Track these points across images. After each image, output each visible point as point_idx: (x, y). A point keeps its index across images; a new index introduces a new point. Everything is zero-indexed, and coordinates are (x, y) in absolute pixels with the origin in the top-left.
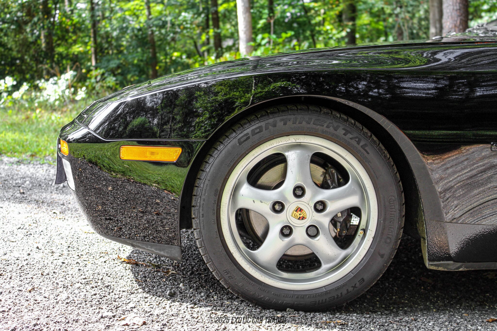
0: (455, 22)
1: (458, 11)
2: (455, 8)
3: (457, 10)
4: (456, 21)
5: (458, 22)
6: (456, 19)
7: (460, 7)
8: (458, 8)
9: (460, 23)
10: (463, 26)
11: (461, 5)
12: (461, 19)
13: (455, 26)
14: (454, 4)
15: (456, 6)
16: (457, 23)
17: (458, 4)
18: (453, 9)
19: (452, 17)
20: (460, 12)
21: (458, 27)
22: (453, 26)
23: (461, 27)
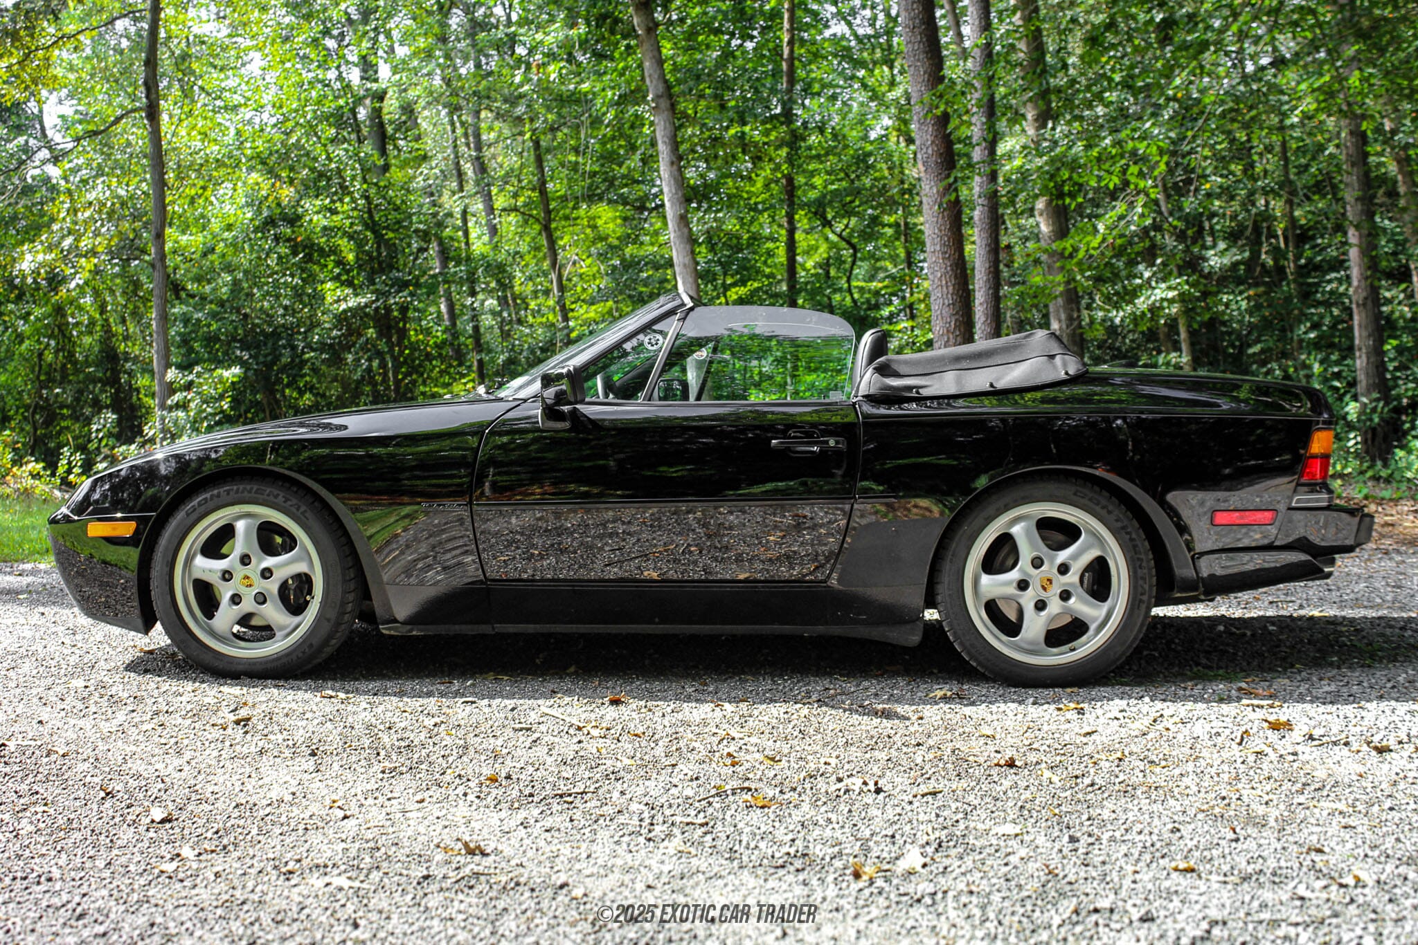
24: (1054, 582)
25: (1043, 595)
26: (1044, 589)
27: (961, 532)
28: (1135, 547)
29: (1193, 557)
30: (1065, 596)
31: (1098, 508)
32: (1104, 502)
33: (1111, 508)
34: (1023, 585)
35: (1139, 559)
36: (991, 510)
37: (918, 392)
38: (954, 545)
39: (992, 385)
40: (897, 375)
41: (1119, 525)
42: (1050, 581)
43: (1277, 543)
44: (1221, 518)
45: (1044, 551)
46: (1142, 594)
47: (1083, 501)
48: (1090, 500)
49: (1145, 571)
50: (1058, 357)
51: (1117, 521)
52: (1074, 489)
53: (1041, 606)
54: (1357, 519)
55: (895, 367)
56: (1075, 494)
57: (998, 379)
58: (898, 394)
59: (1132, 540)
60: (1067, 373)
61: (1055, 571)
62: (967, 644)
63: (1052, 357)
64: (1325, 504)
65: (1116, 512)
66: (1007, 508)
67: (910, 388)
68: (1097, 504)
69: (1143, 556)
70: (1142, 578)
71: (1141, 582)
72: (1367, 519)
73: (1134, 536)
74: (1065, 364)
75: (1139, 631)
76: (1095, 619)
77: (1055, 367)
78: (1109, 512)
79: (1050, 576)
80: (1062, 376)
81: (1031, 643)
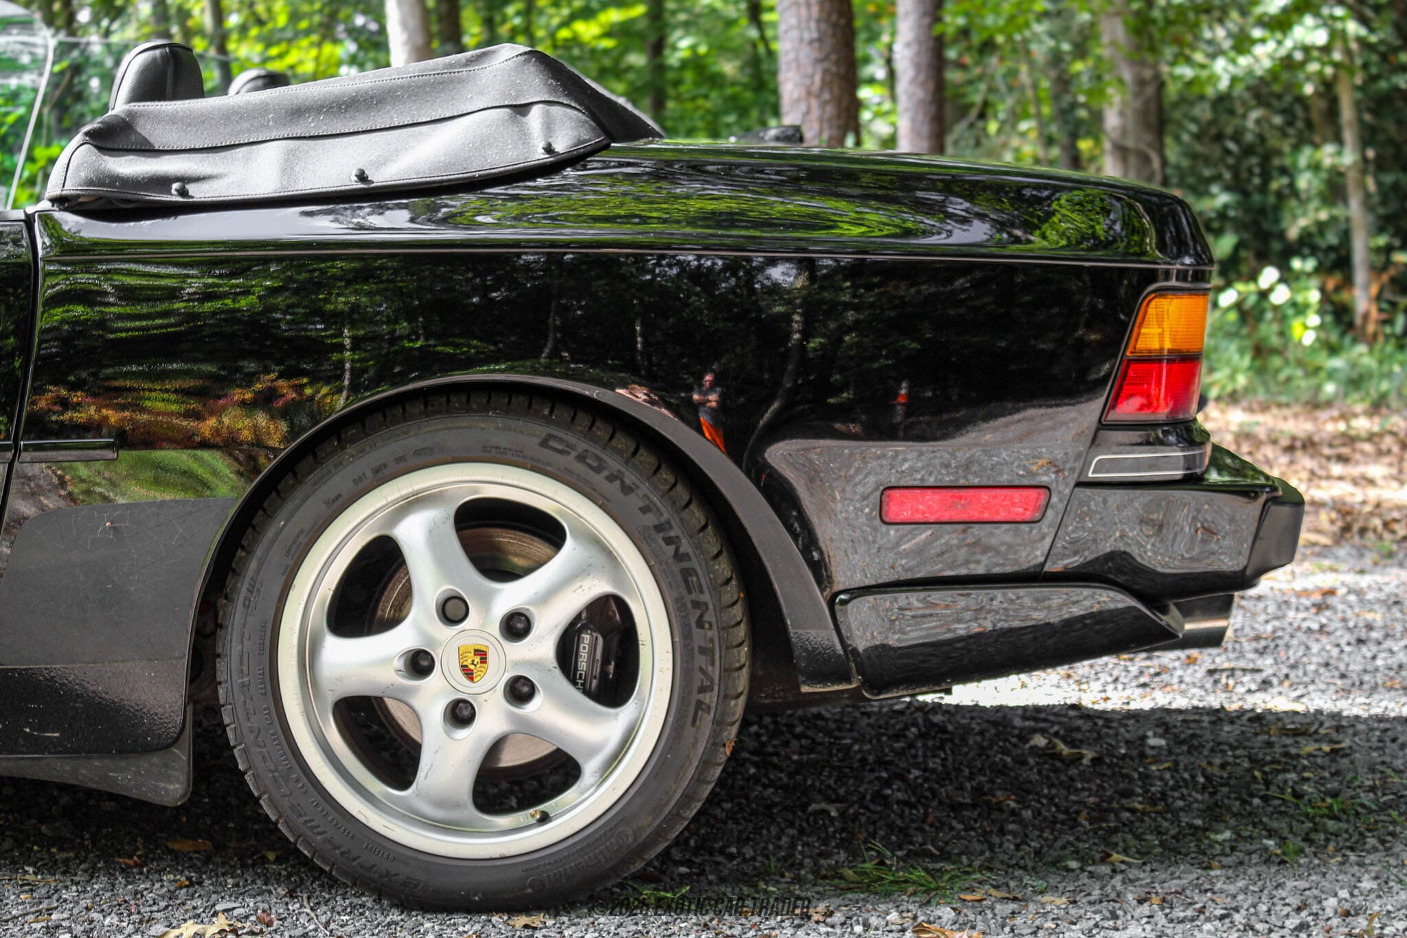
0: (808, 81)
1: (816, 45)
2: (807, 36)
3: (811, 42)
4: (812, 76)
5: (818, 78)
6: (810, 70)
7: (819, 31)
8: (815, 35)
9: (823, 80)
10: (831, 91)
11: (823, 26)
12: (825, 71)
13: (809, 93)
14: (804, 25)
15: (809, 29)
16: (812, 83)
17: (813, 25)
18: (801, 40)
19: (799, 66)
20: (820, 50)
21: (818, 96)
22: (803, 92)
23: (827, 96)
24: (491, 657)
25: (466, 689)
26: (468, 673)
27: (270, 534)
28: (686, 573)
29: (831, 603)
30: (520, 691)
31: (599, 479)
32: (614, 464)
33: (630, 478)
34: (419, 664)
35: (696, 604)
36: (339, 481)
37: (183, 192)
38: (253, 565)
39: (362, 177)
40: (148, 150)
41: (650, 520)
42: (482, 655)
43: (1049, 568)
44: (903, 507)
45: (469, 580)
46: (702, 690)
47: (561, 460)
48: (581, 458)
49: (713, 634)
50: (536, 111)
51: (645, 510)
52: (543, 430)
53: (460, 714)
54: (1255, 508)
55: (146, 130)
56: (544, 443)
57: (382, 162)
58: (131, 194)
59: (678, 557)
60: (549, 150)
61: (495, 629)
62: (285, 803)
63: (521, 109)
64: (1179, 473)
65: (644, 488)
66: (381, 477)
67: (162, 182)
68: (598, 470)
69: (706, 597)
70: (703, 651)
71: (700, 660)
72: (1285, 510)
73: (686, 547)
74: (548, 127)
75: (699, 779)
76: (593, 750)
77: (524, 135)
78: (627, 490)
79: (480, 643)
80: (538, 156)
81: (440, 803)
